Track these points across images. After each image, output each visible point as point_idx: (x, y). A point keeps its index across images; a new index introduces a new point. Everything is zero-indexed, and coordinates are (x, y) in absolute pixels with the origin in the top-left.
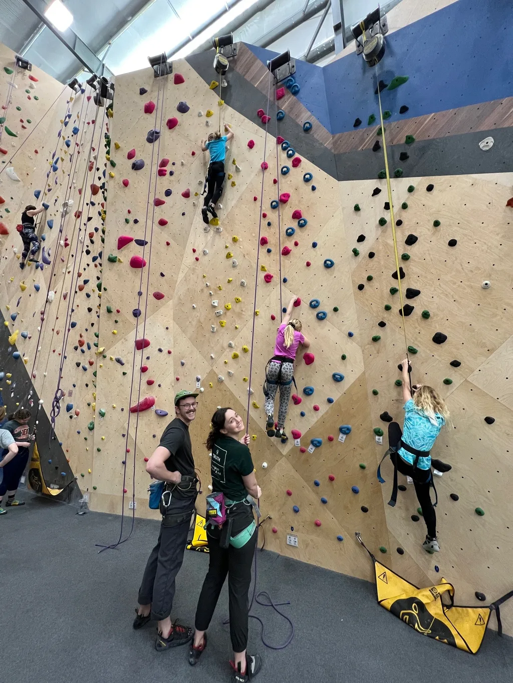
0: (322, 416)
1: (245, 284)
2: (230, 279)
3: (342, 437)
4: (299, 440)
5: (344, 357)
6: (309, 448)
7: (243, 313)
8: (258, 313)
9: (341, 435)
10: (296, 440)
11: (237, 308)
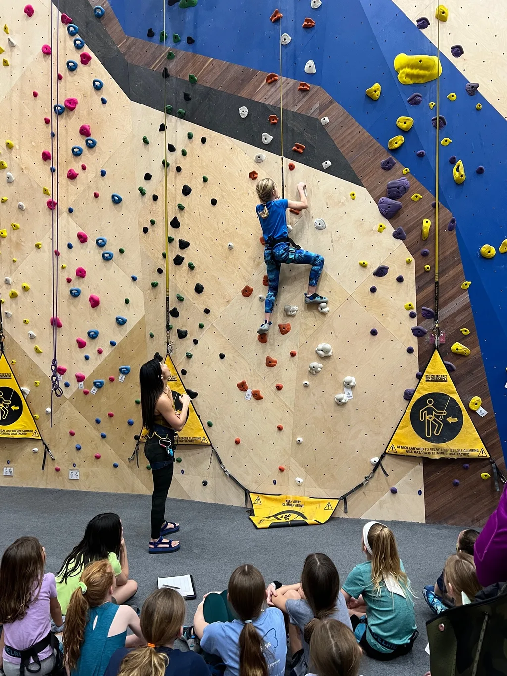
0: (105, 359)
1: (24, 208)
2: (5, 198)
3: (122, 378)
4: (82, 383)
5: (127, 301)
6: (92, 390)
7: (23, 243)
8: (40, 246)
9: (121, 375)
10: (80, 383)
11: (14, 236)
